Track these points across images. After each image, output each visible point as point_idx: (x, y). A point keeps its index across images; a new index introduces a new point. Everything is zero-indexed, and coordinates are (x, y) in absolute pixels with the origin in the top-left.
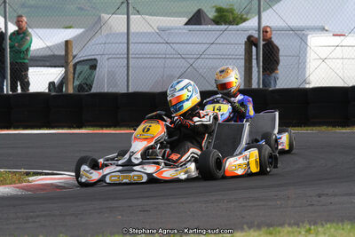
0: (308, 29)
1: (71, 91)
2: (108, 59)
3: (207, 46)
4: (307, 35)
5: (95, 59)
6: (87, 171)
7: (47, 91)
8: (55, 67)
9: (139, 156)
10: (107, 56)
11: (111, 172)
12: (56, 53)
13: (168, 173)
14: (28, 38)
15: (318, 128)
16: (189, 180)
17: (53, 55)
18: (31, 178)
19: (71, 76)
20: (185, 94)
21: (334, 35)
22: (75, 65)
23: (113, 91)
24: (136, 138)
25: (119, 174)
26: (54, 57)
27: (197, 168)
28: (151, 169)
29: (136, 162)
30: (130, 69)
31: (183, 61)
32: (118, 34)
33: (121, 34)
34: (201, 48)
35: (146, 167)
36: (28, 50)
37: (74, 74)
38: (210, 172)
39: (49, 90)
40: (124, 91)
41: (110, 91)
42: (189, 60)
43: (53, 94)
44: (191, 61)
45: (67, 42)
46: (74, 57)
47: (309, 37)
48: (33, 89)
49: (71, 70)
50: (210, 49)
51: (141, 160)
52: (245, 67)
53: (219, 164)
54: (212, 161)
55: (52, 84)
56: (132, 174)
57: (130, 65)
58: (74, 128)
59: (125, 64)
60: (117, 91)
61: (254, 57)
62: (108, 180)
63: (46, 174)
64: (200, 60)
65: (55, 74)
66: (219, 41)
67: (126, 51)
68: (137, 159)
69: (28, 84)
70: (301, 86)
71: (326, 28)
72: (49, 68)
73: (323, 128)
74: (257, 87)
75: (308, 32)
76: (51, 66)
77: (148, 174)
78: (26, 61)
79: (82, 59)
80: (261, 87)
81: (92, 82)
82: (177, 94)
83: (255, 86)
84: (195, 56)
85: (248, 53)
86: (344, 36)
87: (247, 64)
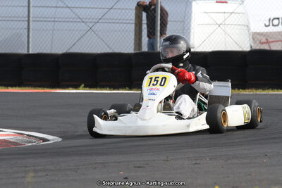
21: (217, 2)
30: (31, 30)
31: (83, 24)
40: (26, 52)
42: (88, 24)
44: (91, 25)
50: (107, 16)
52: (136, 31)
57: (31, 27)
59: (26, 26)
64: (98, 24)
66: (118, 6)
84: (94, 20)
85: (139, 18)
86: (226, 2)
87: (137, 28)
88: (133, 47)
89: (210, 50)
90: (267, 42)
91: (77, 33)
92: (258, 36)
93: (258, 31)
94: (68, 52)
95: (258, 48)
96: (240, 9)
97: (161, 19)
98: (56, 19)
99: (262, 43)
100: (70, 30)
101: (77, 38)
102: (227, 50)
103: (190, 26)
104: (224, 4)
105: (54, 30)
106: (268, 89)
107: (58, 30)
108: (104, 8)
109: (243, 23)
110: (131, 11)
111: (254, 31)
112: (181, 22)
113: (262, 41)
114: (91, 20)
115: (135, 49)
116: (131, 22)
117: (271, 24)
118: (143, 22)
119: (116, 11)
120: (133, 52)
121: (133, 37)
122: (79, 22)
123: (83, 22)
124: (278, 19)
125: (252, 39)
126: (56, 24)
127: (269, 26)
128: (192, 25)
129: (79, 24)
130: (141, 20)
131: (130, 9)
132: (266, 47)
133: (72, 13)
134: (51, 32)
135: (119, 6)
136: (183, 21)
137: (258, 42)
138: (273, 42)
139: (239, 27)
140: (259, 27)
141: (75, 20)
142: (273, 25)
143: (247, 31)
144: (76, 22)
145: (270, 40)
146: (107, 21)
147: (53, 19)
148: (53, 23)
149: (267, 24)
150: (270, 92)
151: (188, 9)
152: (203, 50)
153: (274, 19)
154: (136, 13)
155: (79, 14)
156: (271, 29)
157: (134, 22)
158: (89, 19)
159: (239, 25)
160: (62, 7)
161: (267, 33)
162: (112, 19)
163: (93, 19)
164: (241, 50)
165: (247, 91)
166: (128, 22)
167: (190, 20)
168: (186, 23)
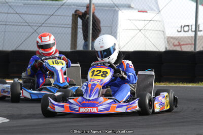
4: (118, 11)
21: (139, 11)
31: (29, 27)
42: (33, 27)
44: (35, 29)
47: (120, 12)
50: (49, 21)
64: (42, 28)
71: (132, 6)
85: (75, 23)
86: (146, 12)
87: (73, 32)
88: (70, 47)
89: (132, 51)
90: (180, 45)
91: (24, 34)
92: (172, 40)
93: (172, 36)
94: (17, 49)
95: (171, 49)
96: (157, 18)
97: (93, 25)
98: (8, 23)
99: (175, 46)
100: (18, 32)
101: (24, 39)
102: (146, 50)
103: (117, 30)
104: (145, 13)
105: (5, 32)
106: (179, 82)
107: (9, 32)
108: (46, 15)
109: (160, 29)
110: (68, 18)
111: (168, 36)
112: (109, 27)
113: (175, 44)
114: (35, 25)
115: (71, 48)
116: (69, 26)
117: (182, 30)
118: (78, 27)
119: (56, 17)
120: (70, 51)
121: (70, 38)
122: (26, 25)
123: (29, 25)
124: (188, 26)
125: (167, 42)
126: (7, 26)
127: (180, 31)
128: (118, 30)
129: (26, 27)
130: (77, 25)
131: (68, 16)
132: (178, 49)
133: (20, 18)
134: (3, 33)
135: (59, 14)
136: (111, 27)
137: (171, 44)
138: (183, 45)
139: (157, 32)
140: (172, 32)
141: (23, 24)
142: (184, 31)
143: (162, 35)
144: (23, 25)
145: (182, 43)
146: (49, 25)
147: (5, 23)
148: (4, 26)
149: (179, 30)
150: (181, 85)
151: (115, 16)
152: (127, 50)
153: (185, 26)
154: (73, 20)
155: (26, 19)
156: (182, 34)
157: (71, 26)
158: (34, 23)
159: (157, 30)
160: (12, 13)
161: (179, 37)
162: (53, 24)
163: (37, 23)
164: (157, 50)
165: (162, 84)
166: (66, 26)
167: (117, 26)
168: (114, 28)
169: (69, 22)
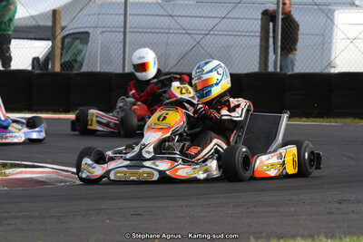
0: (335, 4)
1: (58, 69)
2: (102, 33)
3: (217, 20)
4: (334, 11)
5: (87, 33)
6: (89, 165)
7: (30, 68)
8: (40, 39)
9: (151, 149)
10: (101, 30)
11: (117, 167)
12: (42, 24)
13: (184, 171)
14: (12, 7)
15: (344, 120)
16: (208, 180)
17: (39, 26)
18: (8, 171)
19: (58, 52)
20: (214, 77)
22: (63, 39)
23: (107, 71)
24: (150, 128)
25: (126, 169)
26: (38, 28)
27: (220, 167)
28: (163, 165)
29: (148, 156)
30: (127, 44)
31: (189, 37)
32: (114, 3)
33: (118, 4)
34: (210, 23)
35: (158, 163)
36: (11, 20)
37: (62, 49)
38: (234, 172)
39: (33, 67)
40: (120, 71)
41: (102, 71)
43: (37, 72)
44: (198, 38)
45: (55, 12)
46: (63, 29)
47: (337, 13)
48: (15, 65)
49: (59, 45)
51: (153, 154)
52: (261, 46)
53: (247, 162)
54: (239, 159)
55: (36, 60)
56: (141, 170)
57: (127, 41)
58: (60, 112)
59: (121, 39)
60: (111, 71)
61: (271, 35)
62: (112, 177)
63: (26, 166)
64: (209, 36)
65: (40, 48)
67: (122, 24)
68: (149, 152)
69: (10, 59)
70: (326, 71)
71: (357, 3)
72: (33, 42)
73: (349, 121)
74: (273, 70)
75: (335, 8)
76: (35, 39)
77: (160, 172)
78: (10, 33)
79: (71, 31)
80: (278, 70)
81: (83, 59)
82: (205, 77)
83: (271, 69)
84: (203, 32)
85: (265, 31)
87: (263, 43)
88: (258, 66)
103: (331, 42)
108: (215, 17)
110: (256, 23)
112: (320, 36)
114: (199, 32)
121: (258, 53)
122: (183, 33)
128: (334, 41)
130: (268, 34)
133: (176, 24)
136: (322, 35)
151: (329, 21)
157: (258, 34)
166: (248, 34)
167: (332, 34)
168: (327, 37)
169: (256, 29)
